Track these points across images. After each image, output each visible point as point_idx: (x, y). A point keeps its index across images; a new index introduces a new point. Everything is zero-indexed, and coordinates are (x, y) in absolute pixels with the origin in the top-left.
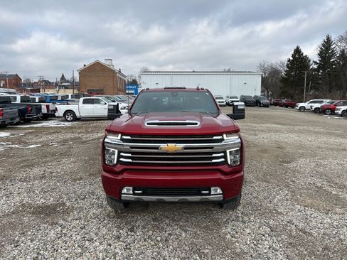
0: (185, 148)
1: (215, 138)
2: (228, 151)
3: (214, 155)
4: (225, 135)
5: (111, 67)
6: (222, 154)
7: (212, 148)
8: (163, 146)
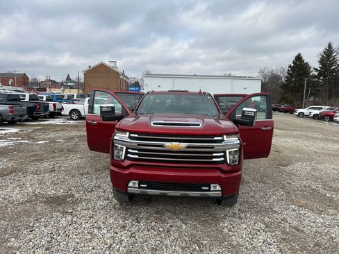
0: (188, 147)
1: (216, 138)
2: (227, 152)
3: (214, 155)
4: (225, 137)
5: (115, 69)
6: (222, 154)
7: (213, 148)
8: (167, 144)
